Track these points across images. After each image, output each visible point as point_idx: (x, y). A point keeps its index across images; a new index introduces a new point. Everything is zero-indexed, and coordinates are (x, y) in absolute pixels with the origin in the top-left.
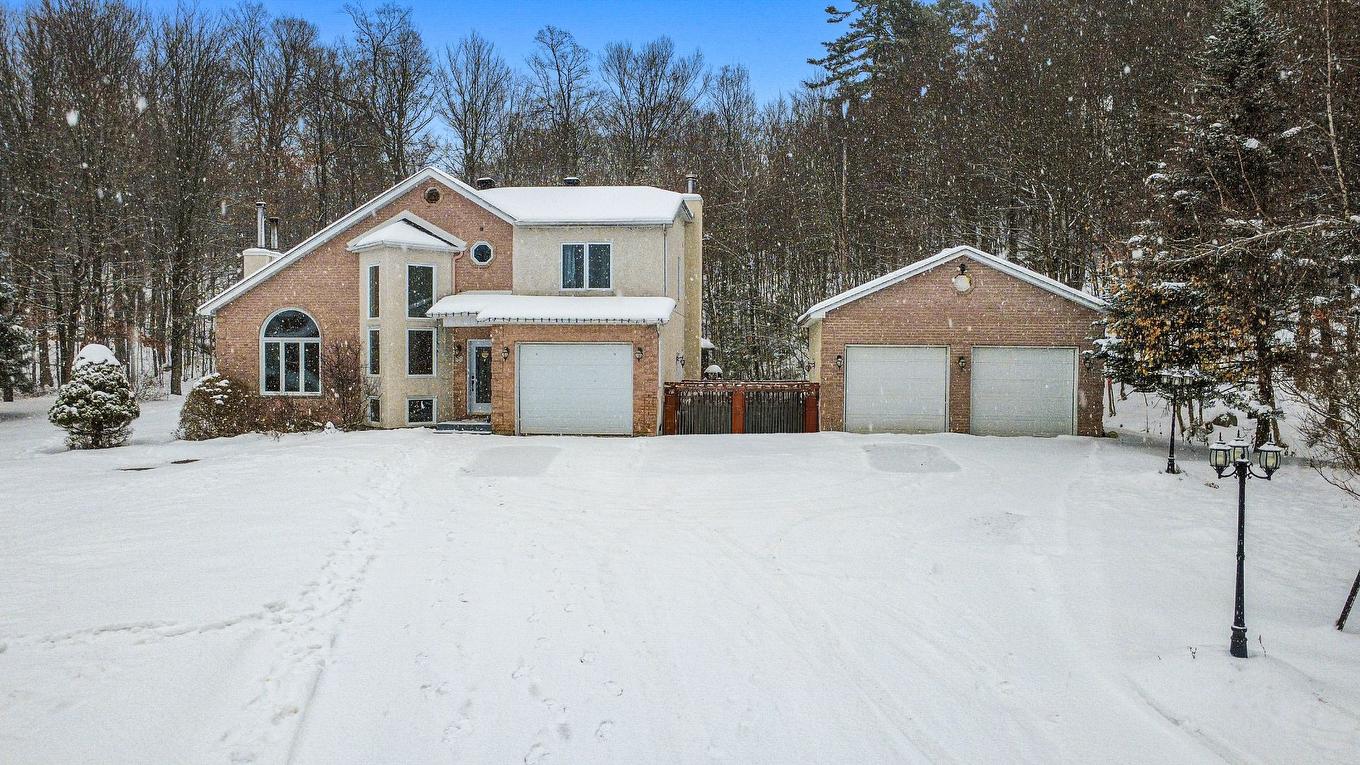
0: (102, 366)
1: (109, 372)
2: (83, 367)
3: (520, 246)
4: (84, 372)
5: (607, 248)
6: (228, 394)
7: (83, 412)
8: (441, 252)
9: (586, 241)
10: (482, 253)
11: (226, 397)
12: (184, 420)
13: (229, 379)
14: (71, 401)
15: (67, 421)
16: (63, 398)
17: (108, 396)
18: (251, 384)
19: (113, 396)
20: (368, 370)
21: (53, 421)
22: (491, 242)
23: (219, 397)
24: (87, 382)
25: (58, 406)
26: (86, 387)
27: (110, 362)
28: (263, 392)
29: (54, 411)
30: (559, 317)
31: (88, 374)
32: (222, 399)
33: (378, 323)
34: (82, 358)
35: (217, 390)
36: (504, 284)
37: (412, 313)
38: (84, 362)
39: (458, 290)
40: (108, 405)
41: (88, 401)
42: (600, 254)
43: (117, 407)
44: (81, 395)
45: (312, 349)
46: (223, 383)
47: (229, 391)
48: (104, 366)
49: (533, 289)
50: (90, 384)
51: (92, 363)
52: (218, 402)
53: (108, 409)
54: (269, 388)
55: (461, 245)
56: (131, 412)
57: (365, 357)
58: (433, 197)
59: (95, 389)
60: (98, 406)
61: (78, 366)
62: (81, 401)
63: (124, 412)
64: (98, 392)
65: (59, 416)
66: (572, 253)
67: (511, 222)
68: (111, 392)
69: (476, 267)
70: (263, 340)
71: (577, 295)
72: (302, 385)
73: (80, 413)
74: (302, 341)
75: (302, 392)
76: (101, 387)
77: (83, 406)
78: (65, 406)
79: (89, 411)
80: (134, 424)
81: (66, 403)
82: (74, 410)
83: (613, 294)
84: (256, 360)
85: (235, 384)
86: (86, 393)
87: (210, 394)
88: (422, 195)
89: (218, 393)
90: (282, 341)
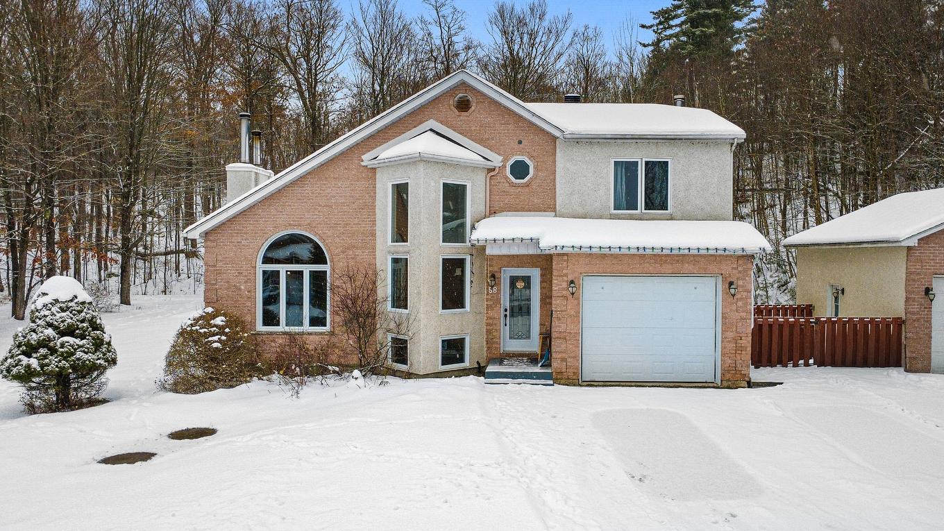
0: (70, 304)
1: (80, 312)
2: (45, 306)
3: (565, 162)
4: (47, 313)
5: (664, 165)
6: (226, 334)
7: (47, 365)
8: (474, 168)
9: (641, 156)
10: (520, 170)
11: (224, 338)
12: (169, 364)
13: (225, 315)
14: (30, 350)
15: (25, 377)
16: (19, 346)
17: (78, 341)
18: (248, 318)
19: (84, 341)
20: (389, 304)
21: (5, 377)
22: (531, 157)
23: (216, 338)
24: (50, 325)
25: (12, 357)
26: (50, 332)
27: (80, 299)
28: (260, 327)
29: (7, 364)
30: (641, 245)
31: (53, 314)
32: (220, 341)
33: (406, 249)
34: (44, 294)
35: (213, 329)
36: (547, 205)
37: (447, 238)
38: (47, 300)
39: (492, 212)
40: (79, 354)
41: (53, 351)
42: (657, 172)
43: (90, 356)
44: (44, 343)
45: (318, 278)
46: (219, 321)
47: (227, 330)
48: (72, 304)
49: (580, 211)
50: (55, 328)
51: (57, 301)
52: (215, 345)
53: (78, 359)
54: (266, 323)
55: (497, 160)
56: (107, 360)
57: (385, 289)
58: (463, 105)
59: (62, 334)
60: (67, 356)
61: (39, 305)
62: (43, 351)
63: (98, 362)
64: (66, 339)
65: (15, 370)
66: (626, 171)
67: (557, 133)
68: (82, 337)
69: (512, 185)
70: (261, 267)
71: (631, 218)
72: (306, 321)
73: (42, 366)
74: (307, 269)
75: (306, 327)
76: (70, 331)
77: (45, 357)
78: (21, 357)
79: (54, 363)
80: (111, 374)
81: (24, 353)
82: (34, 363)
83: (671, 218)
84: (252, 290)
85: (233, 322)
86: (49, 340)
87: (206, 335)
88: (451, 102)
89: (214, 335)
90: (283, 269)
